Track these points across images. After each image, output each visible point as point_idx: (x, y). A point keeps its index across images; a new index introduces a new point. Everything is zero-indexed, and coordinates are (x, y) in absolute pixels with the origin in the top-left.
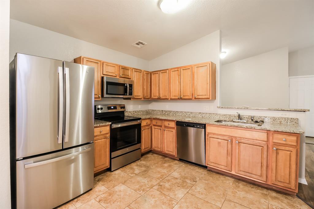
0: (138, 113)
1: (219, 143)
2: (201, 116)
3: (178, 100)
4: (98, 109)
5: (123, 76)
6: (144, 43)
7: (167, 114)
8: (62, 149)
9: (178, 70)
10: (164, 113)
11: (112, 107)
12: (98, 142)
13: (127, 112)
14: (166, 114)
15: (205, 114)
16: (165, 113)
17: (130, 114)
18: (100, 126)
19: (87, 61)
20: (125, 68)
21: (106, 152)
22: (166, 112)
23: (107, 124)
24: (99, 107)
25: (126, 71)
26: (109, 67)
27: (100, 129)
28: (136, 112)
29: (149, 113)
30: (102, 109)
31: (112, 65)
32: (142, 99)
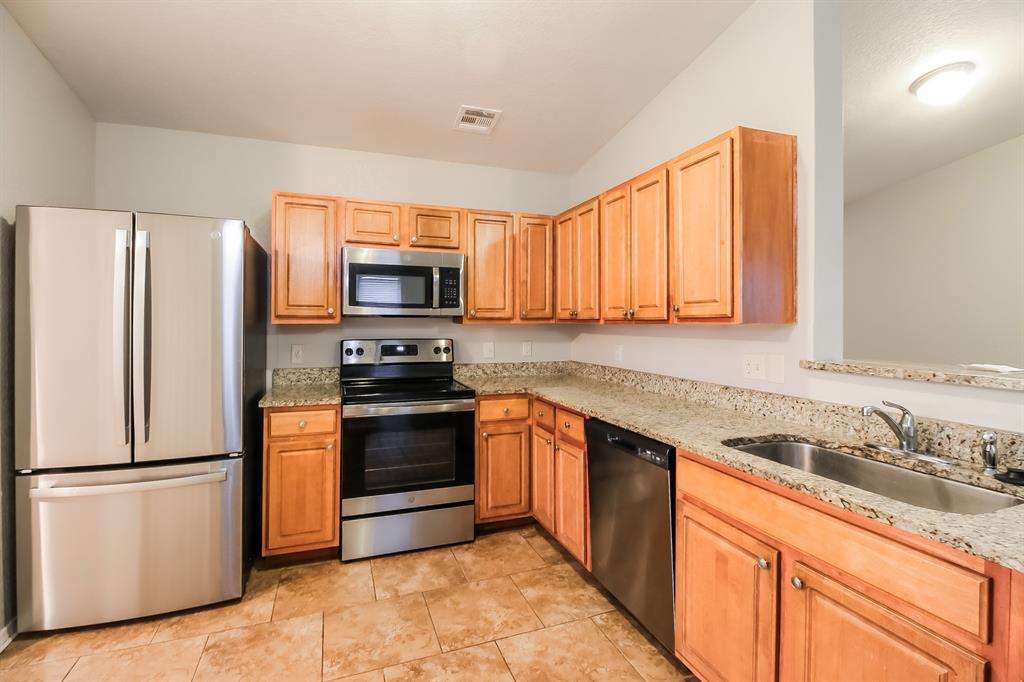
0: (516, 373)
1: (721, 559)
2: (729, 406)
3: (627, 327)
4: (349, 352)
5: (425, 242)
6: (485, 110)
7: (618, 384)
8: (129, 461)
9: (624, 193)
10: (607, 378)
11: (401, 349)
12: (292, 457)
13: (466, 365)
14: (615, 380)
15: (746, 396)
16: (611, 379)
17: (480, 372)
18: (296, 406)
19: (287, 203)
20: (429, 215)
21: (322, 493)
22: (615, 371)
23: (323, 403)
24: (353, 345)
25: (435, 223)
26: (369, 217)
27: (300, 416)
28: (505, 368)
29: (569, 374)
30: (360, 351)
31: (378, 208)
32: (512, 322)
